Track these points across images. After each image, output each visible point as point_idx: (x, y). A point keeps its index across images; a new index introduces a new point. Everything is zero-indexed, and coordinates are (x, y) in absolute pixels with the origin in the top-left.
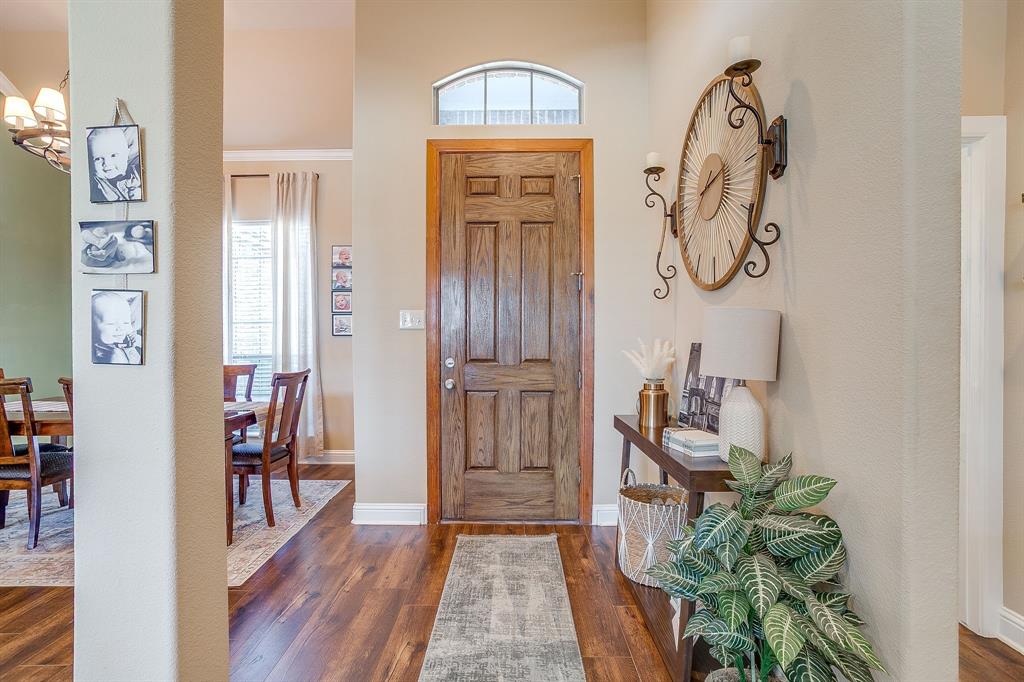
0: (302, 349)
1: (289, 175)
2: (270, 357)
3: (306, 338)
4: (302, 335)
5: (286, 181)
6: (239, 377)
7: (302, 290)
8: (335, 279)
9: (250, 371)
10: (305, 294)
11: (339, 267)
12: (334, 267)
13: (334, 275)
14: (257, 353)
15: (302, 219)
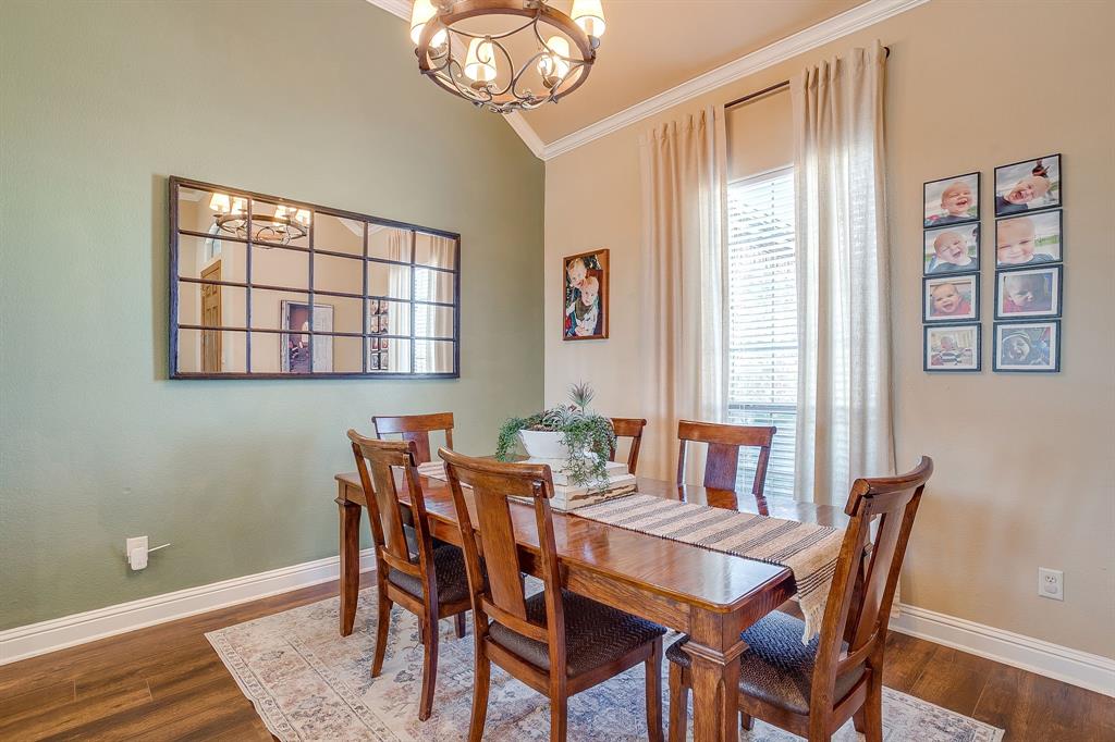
0: (857, 397)
1: (827, 67)
2: (794, 408)
3: (864, 375)
4: (857, 369)
5: (822, 81)
6: (742, 449)
7: (857, 281)
8: (930, 250)
9: (762, 438)
10: (864, 289)
11: (940, 224)
12: (926, 228)
13: (930, 242)
14: (766, 400)
15: (857, 141)
